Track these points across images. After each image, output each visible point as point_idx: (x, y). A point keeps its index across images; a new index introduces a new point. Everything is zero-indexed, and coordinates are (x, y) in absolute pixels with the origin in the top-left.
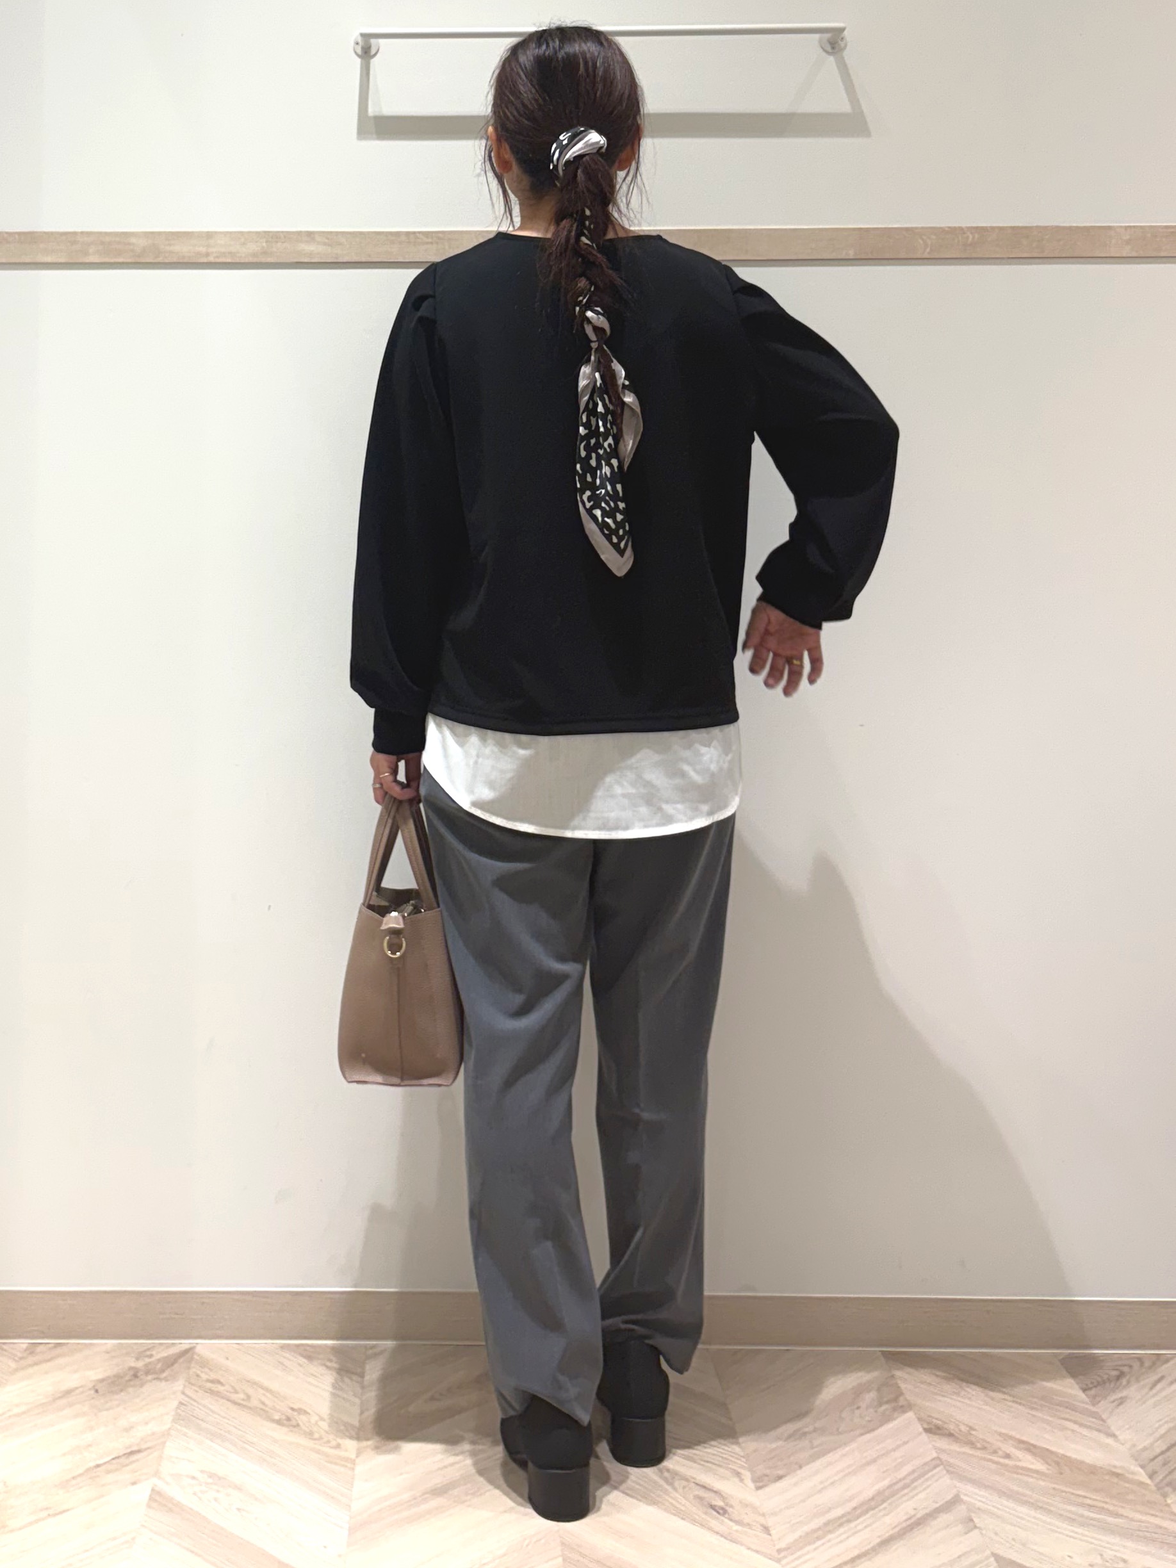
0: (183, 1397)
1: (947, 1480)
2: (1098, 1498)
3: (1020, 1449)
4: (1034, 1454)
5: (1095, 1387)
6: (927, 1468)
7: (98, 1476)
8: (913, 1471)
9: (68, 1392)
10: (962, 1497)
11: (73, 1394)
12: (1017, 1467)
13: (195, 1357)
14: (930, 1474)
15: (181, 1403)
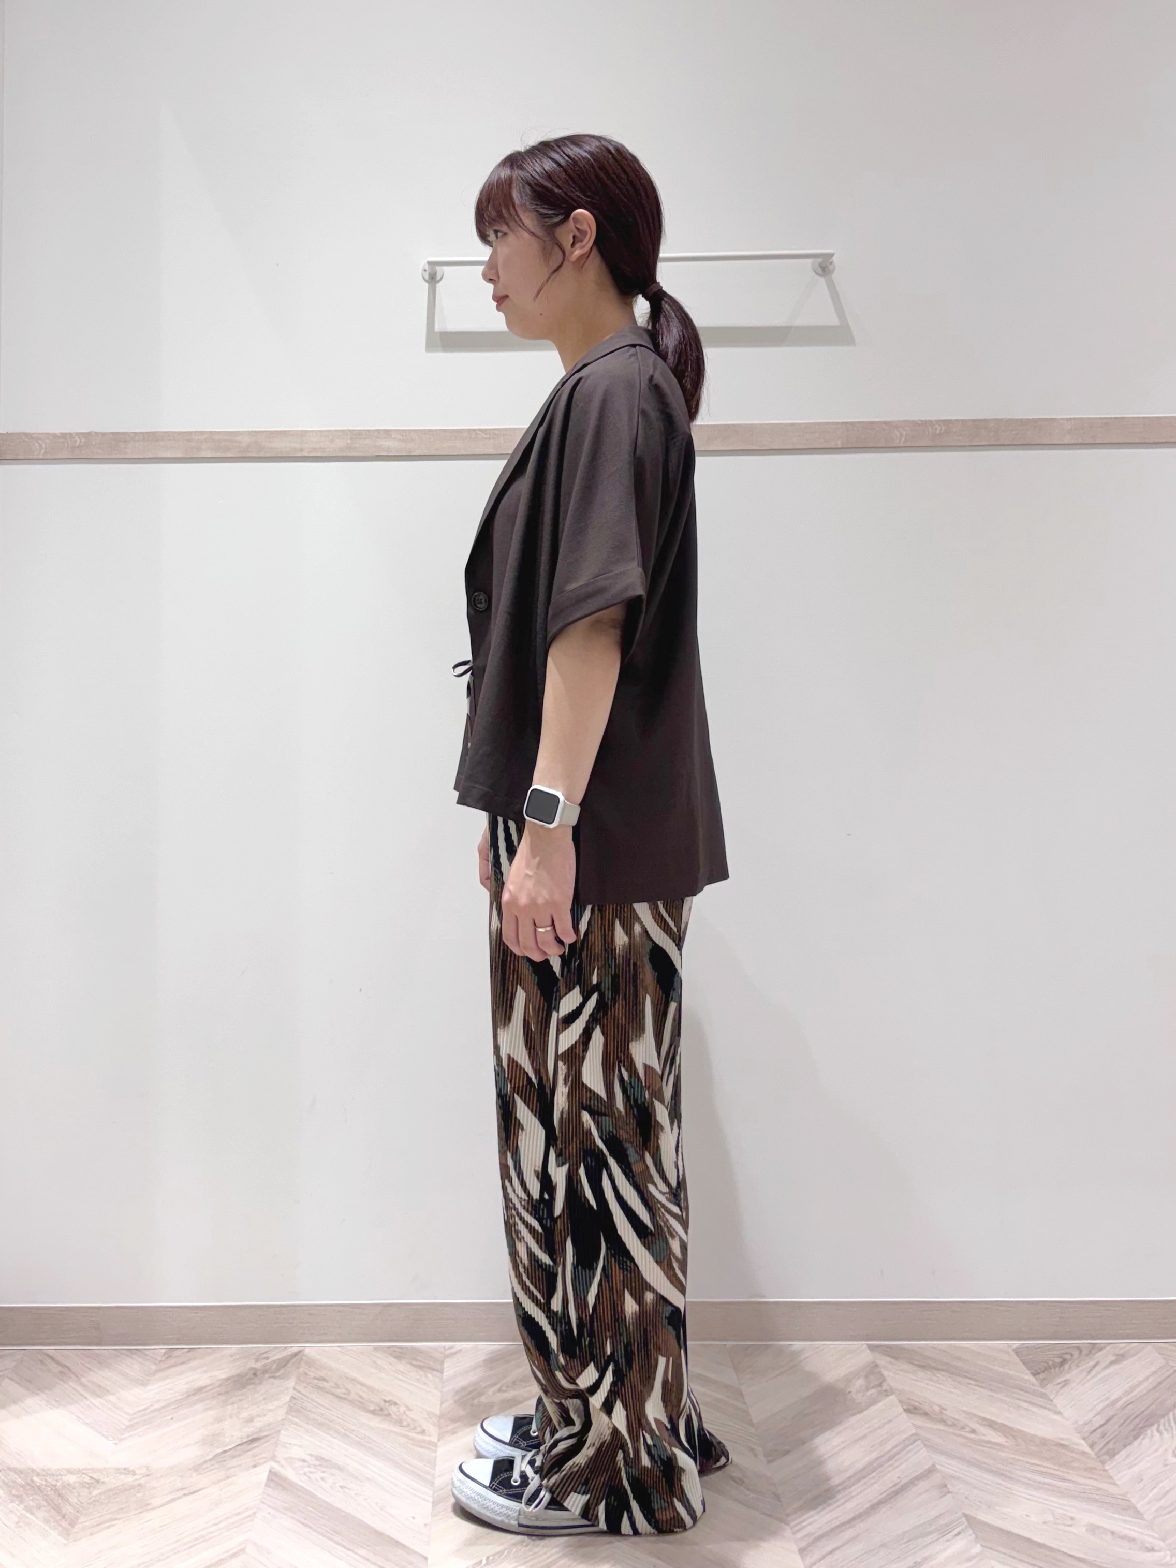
0: (295, 1392)
1: (924, 1452)
2: (1050, 1466)
3: (984, 1425)
4: (995, 1429)
5: (1043, 1372)
6: (907, 1443)
7: (225, 1461)
8: (897, 1446)
9: (200, 1390)
10: (938, 1467)
11: (205, 1390)
12: (981, 1441)
13: (304, 1357)
14: (911, 1447)
15: (292, 1397)
